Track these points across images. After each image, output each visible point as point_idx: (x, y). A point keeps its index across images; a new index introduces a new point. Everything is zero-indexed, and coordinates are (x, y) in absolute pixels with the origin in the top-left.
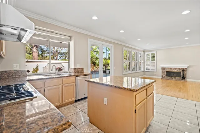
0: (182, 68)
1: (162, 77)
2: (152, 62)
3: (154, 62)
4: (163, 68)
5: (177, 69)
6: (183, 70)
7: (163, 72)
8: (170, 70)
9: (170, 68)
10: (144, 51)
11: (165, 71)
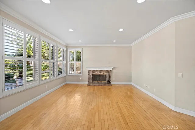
0: (107, 71)
1: (89, 82)
2: (77, 62)
3: (79, 62)
4: (89, 71)
5: (103, 72)
6: (109, 72)
7: (89, 76)
8: (97, 73)
9: (97, 70)
10: (67, 47)
11: (91, 74)
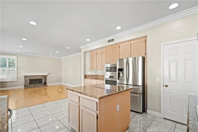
0: (43, 76)
4: (25, 77)
5: (40, 76)
6: (45, 77)
7: (26, 81)
8: (33, 78)
9: (34, 76)
11: (28, 79)
